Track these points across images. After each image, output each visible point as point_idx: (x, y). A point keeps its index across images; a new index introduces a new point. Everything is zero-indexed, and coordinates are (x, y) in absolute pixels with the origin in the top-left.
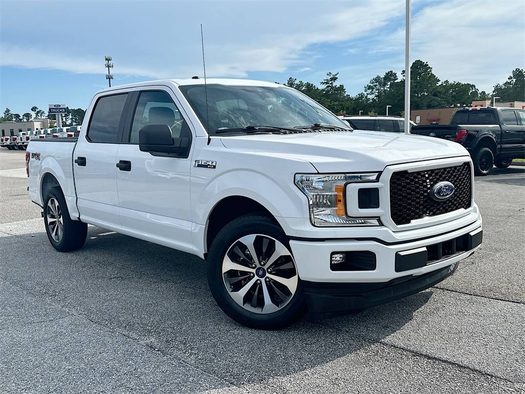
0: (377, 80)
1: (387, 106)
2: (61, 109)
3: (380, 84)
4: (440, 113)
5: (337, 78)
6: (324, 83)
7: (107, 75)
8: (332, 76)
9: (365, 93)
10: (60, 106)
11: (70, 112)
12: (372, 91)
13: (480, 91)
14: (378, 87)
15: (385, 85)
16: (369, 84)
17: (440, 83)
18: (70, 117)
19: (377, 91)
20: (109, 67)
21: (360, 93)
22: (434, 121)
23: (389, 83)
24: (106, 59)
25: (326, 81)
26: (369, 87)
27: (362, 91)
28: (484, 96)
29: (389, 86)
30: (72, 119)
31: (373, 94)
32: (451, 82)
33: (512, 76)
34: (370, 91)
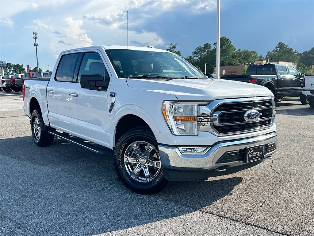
0: (199, 48)
1: (206, 64)
2: (3, 64)
3: (201, 50)
4: (236, 68)
5: (176, 47)
6: (168, 50)
7: (34, 44)
8: (173, 46)
9: (193, 56)
10: (3, 62)
11: (12, 67)
12: (197, 55)
13: (259, 56)
14: (200, 52)
15: (204, 51)
16: (195, 51)
17: (236, 51)
18: (12, 69)
19: (200, 55)
20: (35, 38)
21: (190, 56)
22: (233, 73)
23: (206, 50)
24: (34, 34)
25: (169, 49)
26: (195, 53)
27: (191, 55)
28: (261, 59)
29: (206, 52)
30: (13, 70)
31: (197, 56)
32: (242, 50)
33: (277, 46)
34: (195, 55)
